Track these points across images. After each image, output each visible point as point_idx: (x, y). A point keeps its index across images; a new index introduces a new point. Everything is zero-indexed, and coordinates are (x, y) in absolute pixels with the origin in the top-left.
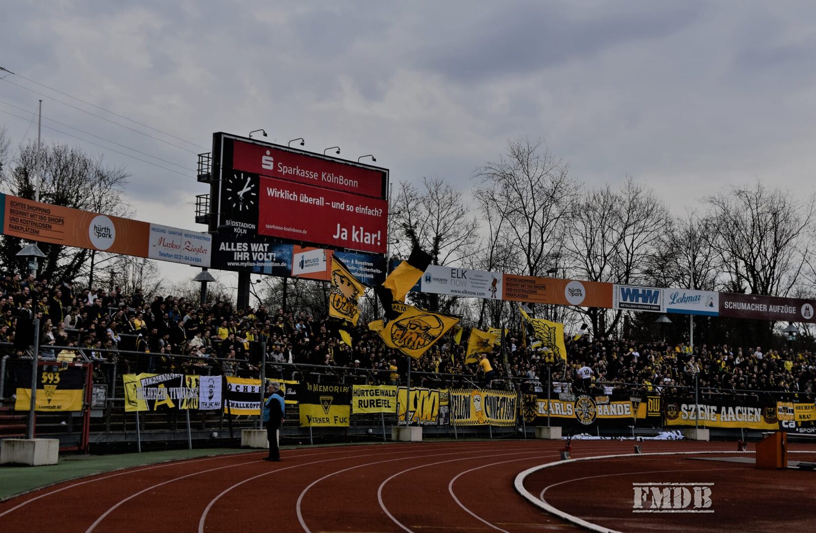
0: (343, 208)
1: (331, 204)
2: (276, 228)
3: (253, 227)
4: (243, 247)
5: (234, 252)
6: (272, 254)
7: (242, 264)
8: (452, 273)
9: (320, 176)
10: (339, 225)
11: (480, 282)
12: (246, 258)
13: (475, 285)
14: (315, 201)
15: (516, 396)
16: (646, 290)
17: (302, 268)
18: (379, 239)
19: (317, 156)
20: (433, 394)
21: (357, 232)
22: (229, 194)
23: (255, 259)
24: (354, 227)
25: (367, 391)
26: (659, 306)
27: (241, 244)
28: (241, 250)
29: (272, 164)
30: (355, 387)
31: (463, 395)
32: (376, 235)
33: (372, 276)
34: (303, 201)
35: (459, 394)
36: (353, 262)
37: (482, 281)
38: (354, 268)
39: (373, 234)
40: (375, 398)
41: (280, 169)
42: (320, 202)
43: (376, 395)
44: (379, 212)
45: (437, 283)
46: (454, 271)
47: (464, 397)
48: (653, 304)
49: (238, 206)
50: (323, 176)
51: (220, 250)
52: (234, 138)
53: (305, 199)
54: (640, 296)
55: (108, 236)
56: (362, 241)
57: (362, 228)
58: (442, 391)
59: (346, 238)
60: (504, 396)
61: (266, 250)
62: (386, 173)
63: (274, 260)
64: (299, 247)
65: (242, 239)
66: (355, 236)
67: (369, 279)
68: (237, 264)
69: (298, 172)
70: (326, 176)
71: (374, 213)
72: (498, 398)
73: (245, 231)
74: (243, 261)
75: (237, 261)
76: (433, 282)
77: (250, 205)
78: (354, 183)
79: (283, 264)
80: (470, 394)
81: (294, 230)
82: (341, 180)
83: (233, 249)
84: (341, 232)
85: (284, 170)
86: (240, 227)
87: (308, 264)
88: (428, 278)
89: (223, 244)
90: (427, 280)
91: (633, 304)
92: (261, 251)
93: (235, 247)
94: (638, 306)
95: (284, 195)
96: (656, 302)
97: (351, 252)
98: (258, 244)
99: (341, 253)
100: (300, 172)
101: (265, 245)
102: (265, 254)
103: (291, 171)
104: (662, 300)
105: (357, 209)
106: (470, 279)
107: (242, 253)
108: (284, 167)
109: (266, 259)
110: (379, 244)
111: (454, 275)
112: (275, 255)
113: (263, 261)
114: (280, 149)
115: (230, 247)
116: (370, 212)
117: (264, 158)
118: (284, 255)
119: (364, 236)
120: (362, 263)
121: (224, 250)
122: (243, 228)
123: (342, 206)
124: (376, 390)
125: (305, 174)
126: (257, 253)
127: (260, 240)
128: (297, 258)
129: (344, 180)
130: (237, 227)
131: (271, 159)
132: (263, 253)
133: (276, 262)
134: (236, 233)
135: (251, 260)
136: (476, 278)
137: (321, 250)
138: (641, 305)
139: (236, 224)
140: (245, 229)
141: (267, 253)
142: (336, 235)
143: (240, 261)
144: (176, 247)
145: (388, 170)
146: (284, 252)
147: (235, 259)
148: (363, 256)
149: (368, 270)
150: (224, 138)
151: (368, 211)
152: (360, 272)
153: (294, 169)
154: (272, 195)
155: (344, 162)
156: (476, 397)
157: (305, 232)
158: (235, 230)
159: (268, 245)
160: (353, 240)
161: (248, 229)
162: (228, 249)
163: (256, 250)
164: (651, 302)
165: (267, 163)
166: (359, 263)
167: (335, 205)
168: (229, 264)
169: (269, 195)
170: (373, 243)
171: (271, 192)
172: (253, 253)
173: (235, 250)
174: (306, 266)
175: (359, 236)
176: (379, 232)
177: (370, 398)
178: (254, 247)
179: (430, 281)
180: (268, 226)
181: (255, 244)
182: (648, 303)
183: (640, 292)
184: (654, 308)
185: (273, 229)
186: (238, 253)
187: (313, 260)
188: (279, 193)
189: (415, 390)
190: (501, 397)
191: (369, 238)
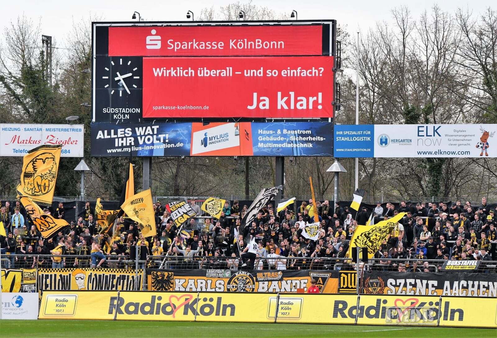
0: (262, 75)
1: (243, 73)
2: (167, 108)
3: (138, 111)
4: (125, 133)
5: (115, 138)
6: (164, 135)
7: (125, 149)
8: (419, 131)
9: (227, 45)
10: (255, 95)
11: (463, 138)
12: (130, 143)
13: (452, 142)
14: (220, 73)
17: (205, 146)
18: (320, 101)
19: (222, 24)
21: (285, 99)
22: (106, 81)
23: (141, 142)
24: (279, 94)
27: (123, 130)
28: (123, 136)
29: (159, 43)
31: (58, 274)
32: (315, 98)
33: (311, 145)
34: (202, 75)
35: (53, 274)
36: (279, 132)
37: (465, 136)
38: (282, 139)
39: (311, 98)
41: (171, 46)
42: (227, 72)
44: (319, 71)
45: (397, 144)
47: (61, 276)
49: (117, 92)
50: (232, 44)
51: (98, 138)
52: (109, 25)
53: (204, 73)
56: (292, 107)
57: (292, 94)
58: (25, 271)
59: (267, 107)
61: (155, 132)
62: (329, 25)
63: (167, 141)
64: (201, 124)
65: (124, 124)
66: (281, 103)
67: (305, 150)
68: (119, 150)
69: (195, 45)
70: (236, 44)
71: (311, 73)
73: (127, 117)
74: (126, 147)
75: (118, 147)
76: (391, 144)
77: (132, 89)
78: (281, 44)
79: (178, 145)
81: (191, 107)
82: (259, 44)
83: (113, 136)
84: (259, 101)
85: (175, 46)
86: (121, 113)
87: (213, 140)
88: (384, 140)
89: (100, 132)
90: (382, 143)
92: (149, 134)
93: (116, 133)
95: (176, 73)
97: (276, 121)
98: (144, 128)
99: (260, 125)
100: (198, 45)
101: (153, 127)
102: (155, 136)
103: (185, 46)
105: (284, 73)
106: (446, 135)
107: (125, 139)
108: (176, 43)
109: (155, 142)
110: (320, 107)
111: (421, 133)
112: (167, 136)
113: (153, 144)
114: (170, 26)
116: (305, 74)
117: (148, 38)
118: (179, 135)
119: (296, 102)
120: (293, 132)
121: (103, 137)
122: (124, 114)
123: (260, 73)
125: (206, 46)
126: (143, 137)
127: (148, 122)
128: (198, 136)
129: (262, 43)
130: (117, 114)
131: (159, 37)
132: (152, 135)
133: (168, 143)
134: (116, 120)
135: (137, 144)
136: (455, 133)
137: (233, 124)
139: (116, 110)
140: (127, 114)
141: (157, 135)
142: (252, 105)
143: (122, 147)
144: (35, 142)
145: (333, 20)
146: (180, 132)
147: (116, 145)
148: (295, 124)
149: (304, 139)
150: (97, 27)
151: (301, 72)
152: (291, 141)
153: (190, 43)
154: (160, 75)
155: (262, 24)
156: (78, 276)
157: (206, 108)
158: (115, 116)
159: (158, 127)
160: (279, 107)
161: (131, 114)
162: (106, 137)
163: (142, 134)
165: (153, 43)
166: (289, 132)
167: (248, 73)
168: (109, 151)
169: (156, 75)
170: (311, 107)
171: (157, 72)
172: (139, 138)
173: (116, 136)
174: (210, 143)
175: (288, 103)
176: (320, 95)
178: (140, 131)
179: (386, 143)
180: (156, 108)
181: (141, 128)
185: (162, 110)
186: (120, 139)
187: (221, 136)
188: (168, 71)
190: (117, 275)
191: (304, 102)
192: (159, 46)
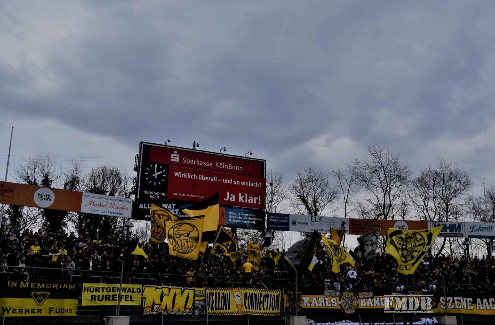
0: (232, 183)
1: (222, 180)
2: (181, 195)
3: (164, 194)
5: (150, 209)
6: (178, 210)
8: (312, 219)
9: (214, 165)
10: (228, 193)
11: (333, 224)
13: (328, 226)
14: (210, 179)
15: (280, 293)
16: (452, 224)
18: (259, 200)
19: (212, 153)
20: (186, 292)
21: (243, 197)
22: (147, 176)
24: (240, 194)
25: (103, 288)
26: (462, 234)
29: (178, 159)
30: (85, 285)
31: (221, 292)
32: (257, 198)
33: (255, 223)
34: (201, 179)
35: (217, 292)
36: (239, 214)
37: (334, 223)
38: (241, 218)
39: (255, 198)
40: (111, 293)
41: (184, 161)
42: (214, 179)
43: (113, 291)
44: (259, 184)
45: (301, 225)
46: (313, 218)
47: (223, 294)
48: (458, 233)
49: (153, 183)
50: (216, 165)
51: (140, 208)
52: (151, 145)
53: (202, 178)
54: (448, 228)
55: (49, 200)
56: (246, 202)
57: (246, 195)
58: (196, 289)
59: (234, 200)
60: (267, 293)
61: (173, 208)
62: (264, 162)
66: (241, 199)
67: (252, 224)
69: (197, 163)
70: (219, 165)
71: (255, 185)
72: (261, 294)
73: (158, 197)
76: (298, 224)
77: (162, 182)
78: (241, 168)
79: (187, 216)
80: (230, 291)
81: (194, 196)
82: (230, 167)
83: (149, 207)
84: (230, 197)
85: (187, 162)
86: (154, 195)
88: (294, 222)
89: (141, 205)
90: (293, 224)
91: (443, 234)
92: (170, 208)
94: (447, 235)
95: (187, 176)
96: (460, 231)
97: (238, 208)
98: (167, 205)
99: (230, 209)
100: (199, 163)
101: (172, 205)
102: (173, 210)
103: (192, 162)
104: (464, 230)
105: (242, 183)
106: (325, 222)
108: (187, 160)
110: (259, 203)
111: (313, 220)
114: (185, 150)
115: (147, 206)
116: (252, 185)
117: (172, 155)
119: (248, 199)
120: (246, 215)
121: (142, 208)
122: (156, 195)
123: (231, 182)
124: (113, 288)
125: (203, 164)
127: (169, 202)
129: (232, 166)
131: (178, 156)
132: (172, 209)
134: (151, 198)
136: (329, 221)
138: (449, 234)
139: (152, 193)
140: (158, 196)
141: (174, 209)
142: (226, 198)
144: (103, 206)
145: (266, 161)
147: (150, 213)
148: (247, 211)
149: (252, 219)
150: (144, 145)
151: (250, 184)
152: (245, 220)
153: (195, 161)
154: (178, 176)
155: (232, 157)
156: (236, 294)
157: (202, 197)
158: (151, 196)
159: (175, 205)
160: (240, 201)
161: (160, 196)
162: (145, 207)
164: (456, 231)
165: (175, 158)
166: (244, 215)
167: (225, 181)
168: (146, 216)
169: (176, 176)
170: (255, 203)
171: (177, 174)
175: (244, 199)
176: (260, 196)
177: (105, 293)
179: (295, 224)
180: (174, 194)
181: (165, 205)
182: (454, 232)
183: (448, 226)
184: (459, 235)
185: (178, 196)
188: (183, 175)
189: (162, 288)
190: (264, 293)
191: (252, 200)
192: (178, 160)
